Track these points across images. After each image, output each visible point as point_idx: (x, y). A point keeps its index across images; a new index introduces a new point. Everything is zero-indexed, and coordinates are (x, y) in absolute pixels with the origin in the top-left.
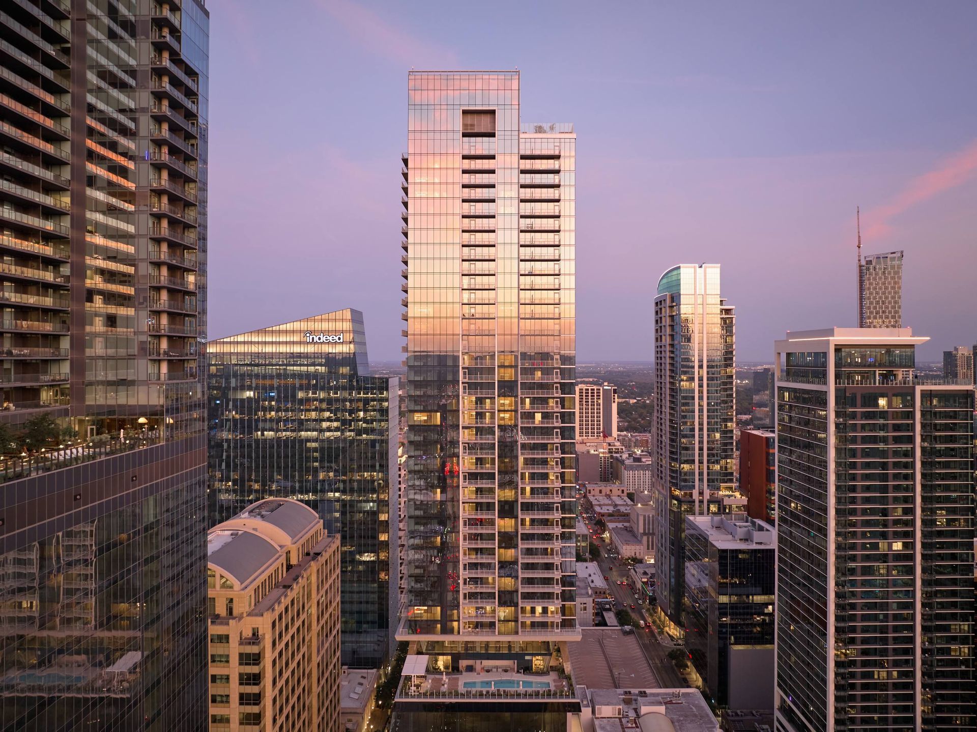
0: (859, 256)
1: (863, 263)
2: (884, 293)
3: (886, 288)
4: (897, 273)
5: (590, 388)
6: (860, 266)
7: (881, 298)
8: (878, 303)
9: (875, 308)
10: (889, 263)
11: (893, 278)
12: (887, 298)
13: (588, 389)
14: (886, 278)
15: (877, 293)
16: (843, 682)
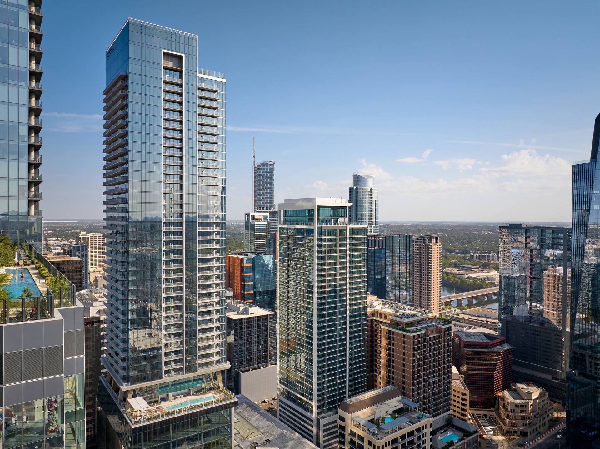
0: (254, 162)
1: (256, 166)
2: (266, 183)
3: (267, 180)
4: (272, 172)
5: (98, 235)
6: (255, 167)
7: (264, 185)
8: (263, 188)
9: (262, 190)
10: (268, 167)
11: (270, 175)
12: (267, 185)
13: (97, 236)
14: (267, 175)
15: (263, 183)
16: (321, 370)
